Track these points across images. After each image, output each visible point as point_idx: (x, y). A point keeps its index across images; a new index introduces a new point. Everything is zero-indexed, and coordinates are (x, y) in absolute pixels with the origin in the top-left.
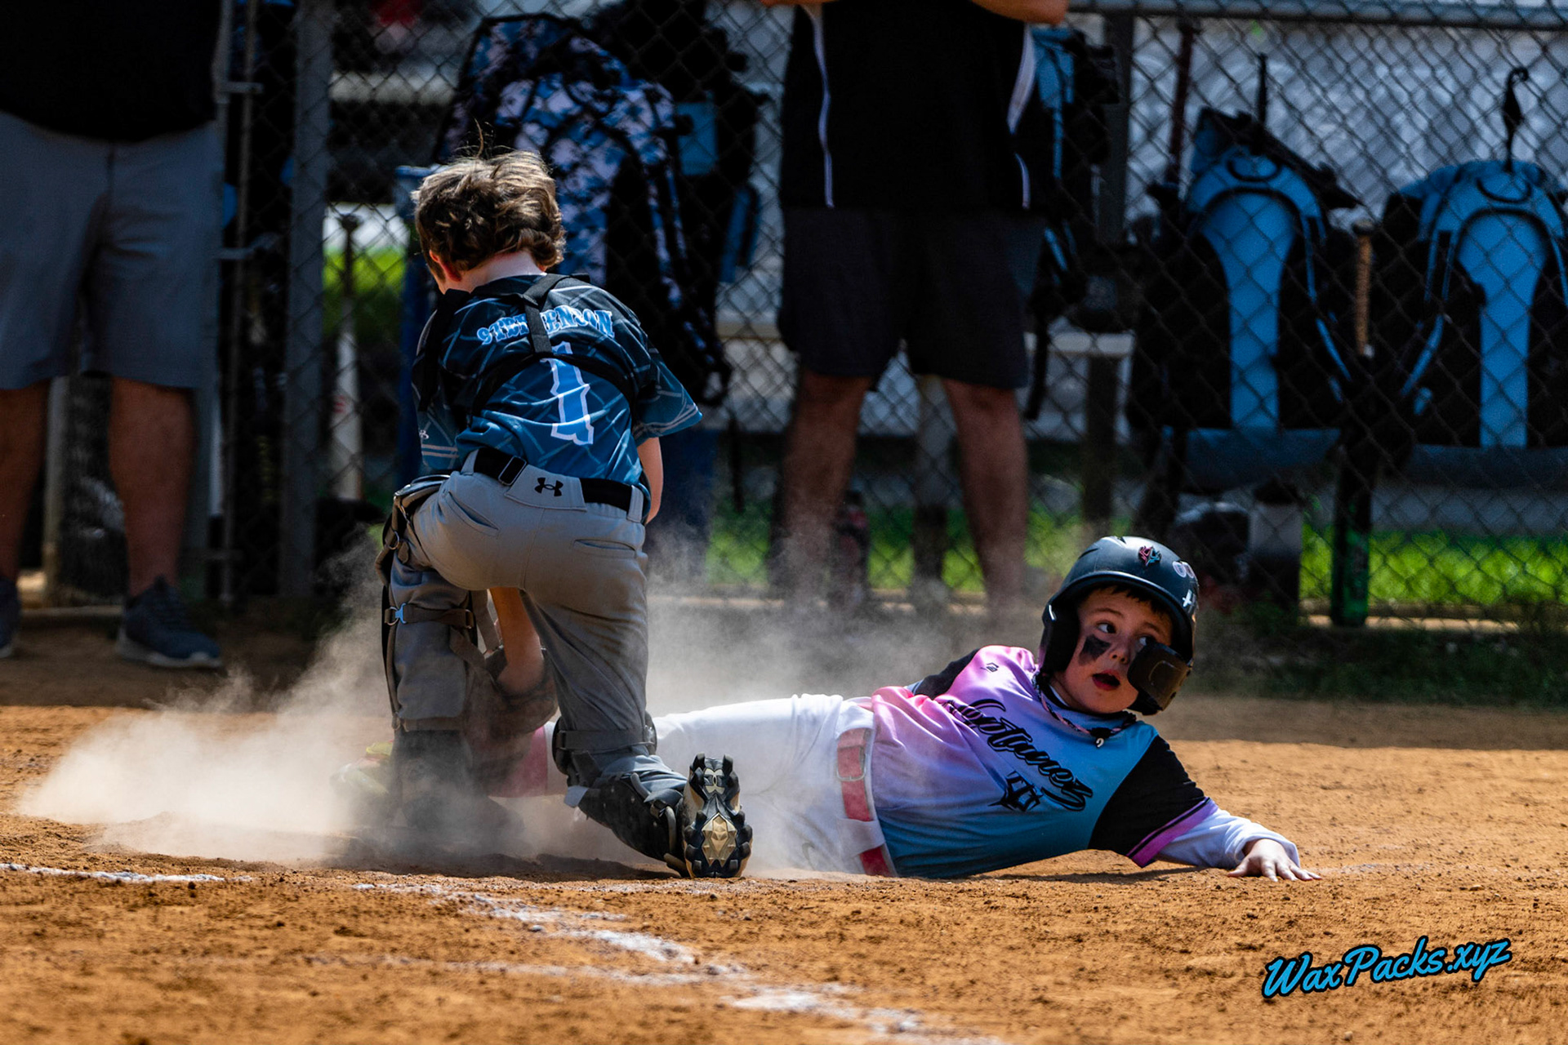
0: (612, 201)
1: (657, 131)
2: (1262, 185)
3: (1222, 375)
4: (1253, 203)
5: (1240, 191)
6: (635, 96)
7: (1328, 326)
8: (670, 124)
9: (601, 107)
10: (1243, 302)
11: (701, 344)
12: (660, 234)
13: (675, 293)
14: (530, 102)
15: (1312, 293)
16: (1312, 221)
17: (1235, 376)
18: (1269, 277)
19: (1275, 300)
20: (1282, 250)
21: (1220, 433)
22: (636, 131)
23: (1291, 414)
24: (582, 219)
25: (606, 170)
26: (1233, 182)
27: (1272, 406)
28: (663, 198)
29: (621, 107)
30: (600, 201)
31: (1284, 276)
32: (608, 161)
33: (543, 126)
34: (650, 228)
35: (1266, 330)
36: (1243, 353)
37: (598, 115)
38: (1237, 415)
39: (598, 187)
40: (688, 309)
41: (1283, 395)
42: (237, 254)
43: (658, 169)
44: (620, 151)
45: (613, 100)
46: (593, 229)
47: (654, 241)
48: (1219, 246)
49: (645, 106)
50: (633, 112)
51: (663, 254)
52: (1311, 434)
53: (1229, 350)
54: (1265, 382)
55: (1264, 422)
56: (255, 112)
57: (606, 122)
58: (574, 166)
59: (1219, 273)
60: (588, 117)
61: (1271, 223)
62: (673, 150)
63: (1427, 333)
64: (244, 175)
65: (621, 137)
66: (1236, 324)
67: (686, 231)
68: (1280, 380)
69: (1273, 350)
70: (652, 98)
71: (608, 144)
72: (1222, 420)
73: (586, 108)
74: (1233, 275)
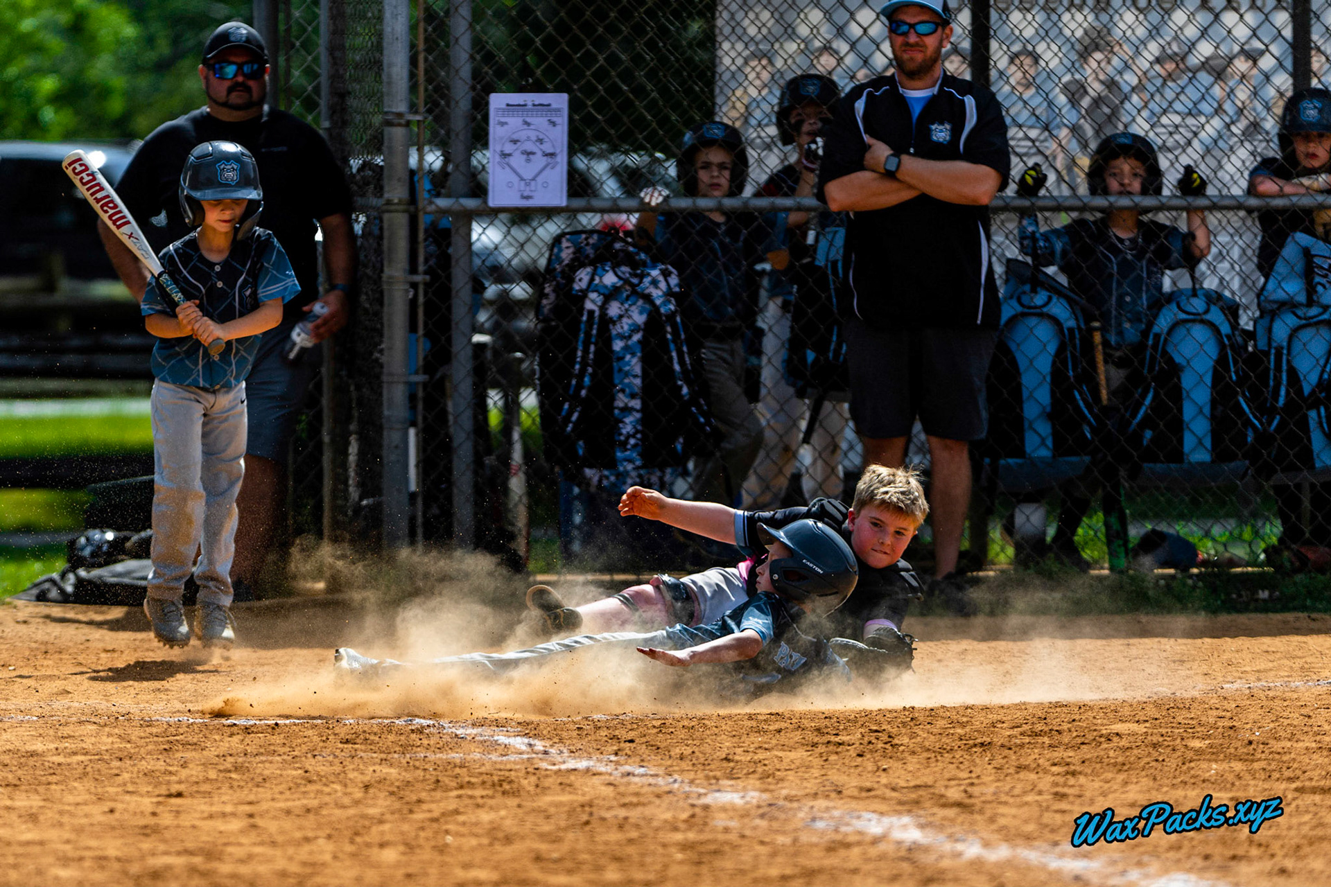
0: (644, 336)
1: (669, 293)
2: (1038, 311)
3: (1018, 425)
4: (1033, 321)
5: (1024, 315)
6: (655, 273)
7: (1080, 394)
8: (677, 289)
9: (635, 281)
10: (1028, 380)
11: (702, 420)
12: (674, 354)
13: (685, 390)
14: (592, 280)
15: (1071, 373)
16: (1071, 330)
17: (1026, 425)
18: (1044, 364)
19: (1048, 379)
20: (1052, 348)
21: (1019, 461)
22: (657, 294)
23: (1060, 447)
24: (626, 348)
25: (638, 317)
26: (1019, 309)
27: (1049, 442)
28: (675, 333)
29: (647, 280)
30: (637, 337)
31: (1054, 363)
32: (641, 313)
33: (600, 294)
34: (668, 352)
35: (1043, 396)
36: (1030, 411)
37: (633, 286)
38: (1028, 449)
39: (635, 329)
40: (693, 400)
41: (1055, 435)
42: (420, 378)
43: (671, 317)
44: (648, 306)
45: (641, 277)
46: (633, 354)
47: (671, 359)
48: (1013, 347)
49: (661, 278)
50: (655, 283)
51: (677, 367)
52: (1074, 459)
53: (1022, 409)
54: (1044, 428)
55: (1044, 453)
56: (426, 294)
57: (638, 289)
58: (621, 317)
59: (1014, 362)
60: (628, 288)
61: (1043, 331)
62: (678, 304)
63: (1144, 396)
64: (421, 331)
65: (648, 298)
66: (1025, 394)
67: (690, 353)
68: (1053, 427)
69: (1048, 409)
70: (666, 274)
71: (640, 302)
72: (1020, 452)
73: (626, 281)
74: (1022, 363)
